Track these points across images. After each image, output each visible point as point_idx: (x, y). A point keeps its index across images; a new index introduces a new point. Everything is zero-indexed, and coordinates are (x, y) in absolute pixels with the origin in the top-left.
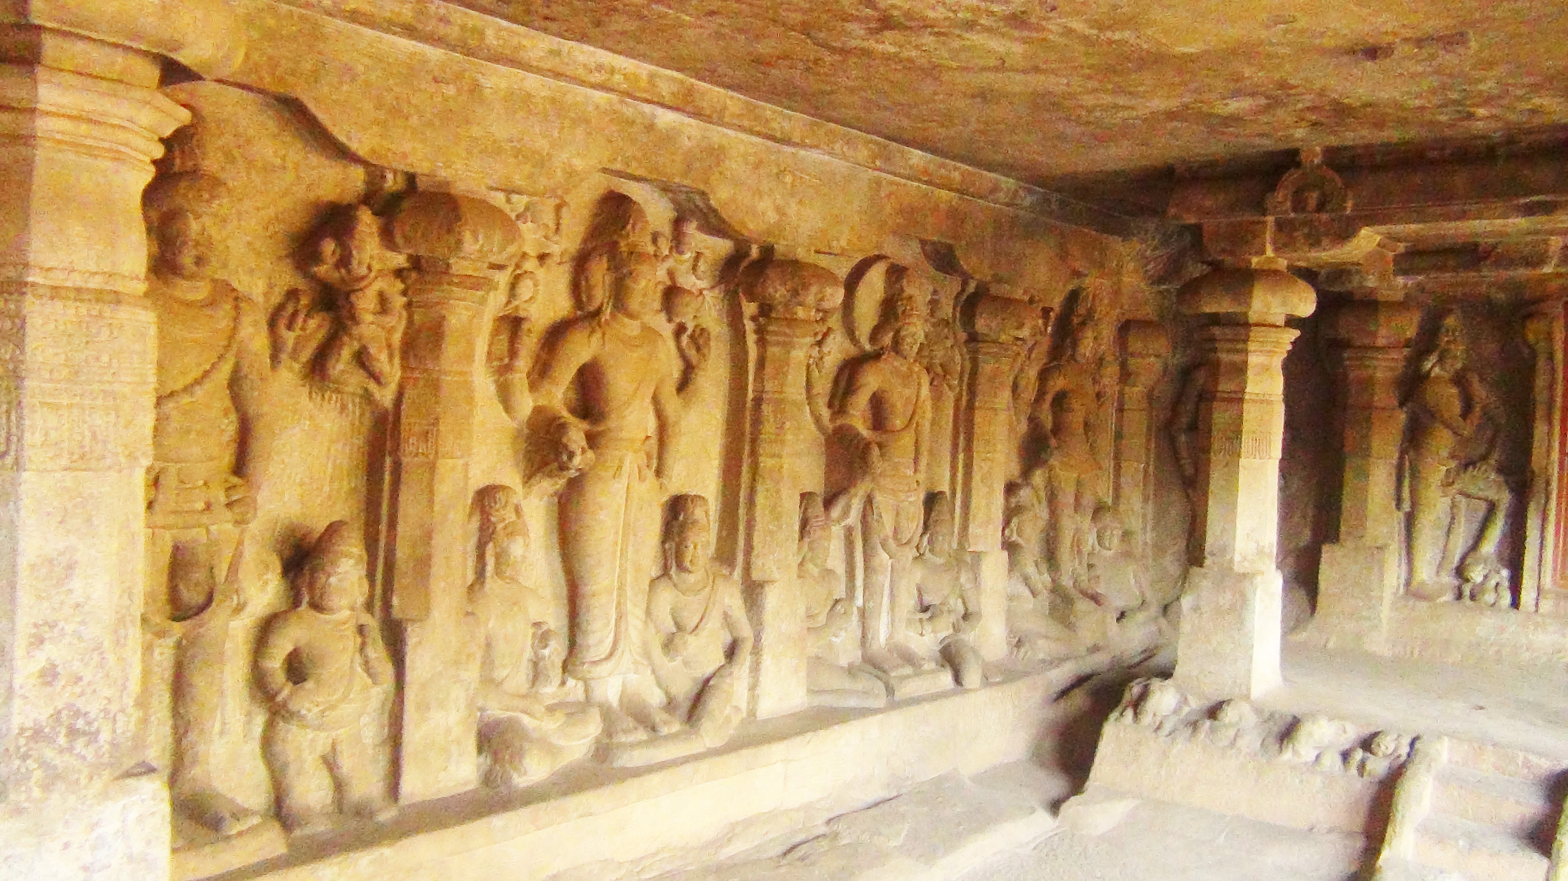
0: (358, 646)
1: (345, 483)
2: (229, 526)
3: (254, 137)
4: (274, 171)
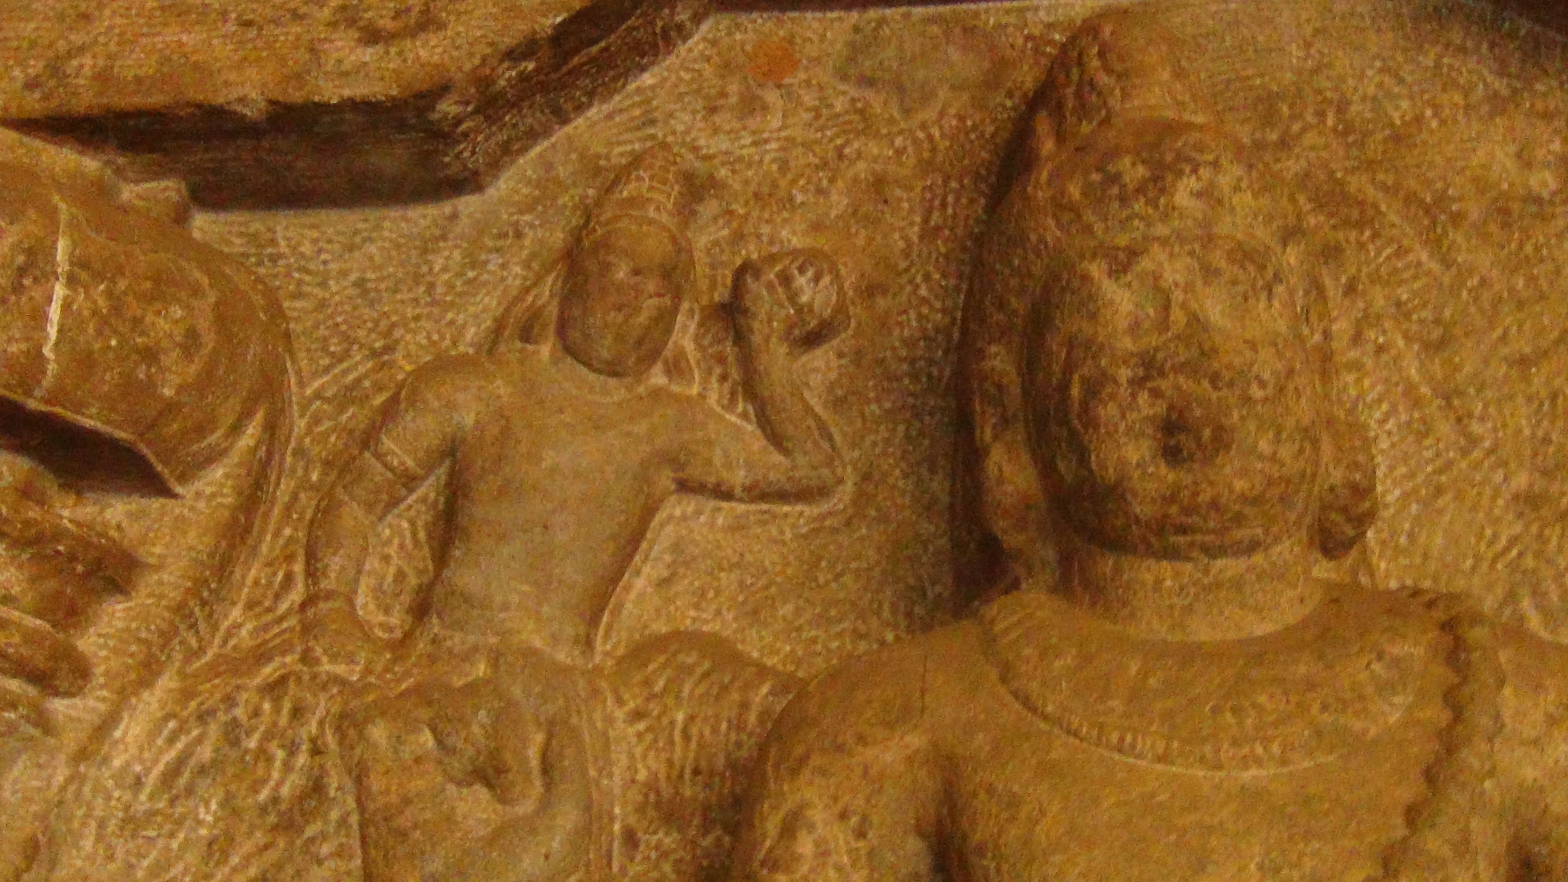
3: (1419, 119)
4: (1543, 218)
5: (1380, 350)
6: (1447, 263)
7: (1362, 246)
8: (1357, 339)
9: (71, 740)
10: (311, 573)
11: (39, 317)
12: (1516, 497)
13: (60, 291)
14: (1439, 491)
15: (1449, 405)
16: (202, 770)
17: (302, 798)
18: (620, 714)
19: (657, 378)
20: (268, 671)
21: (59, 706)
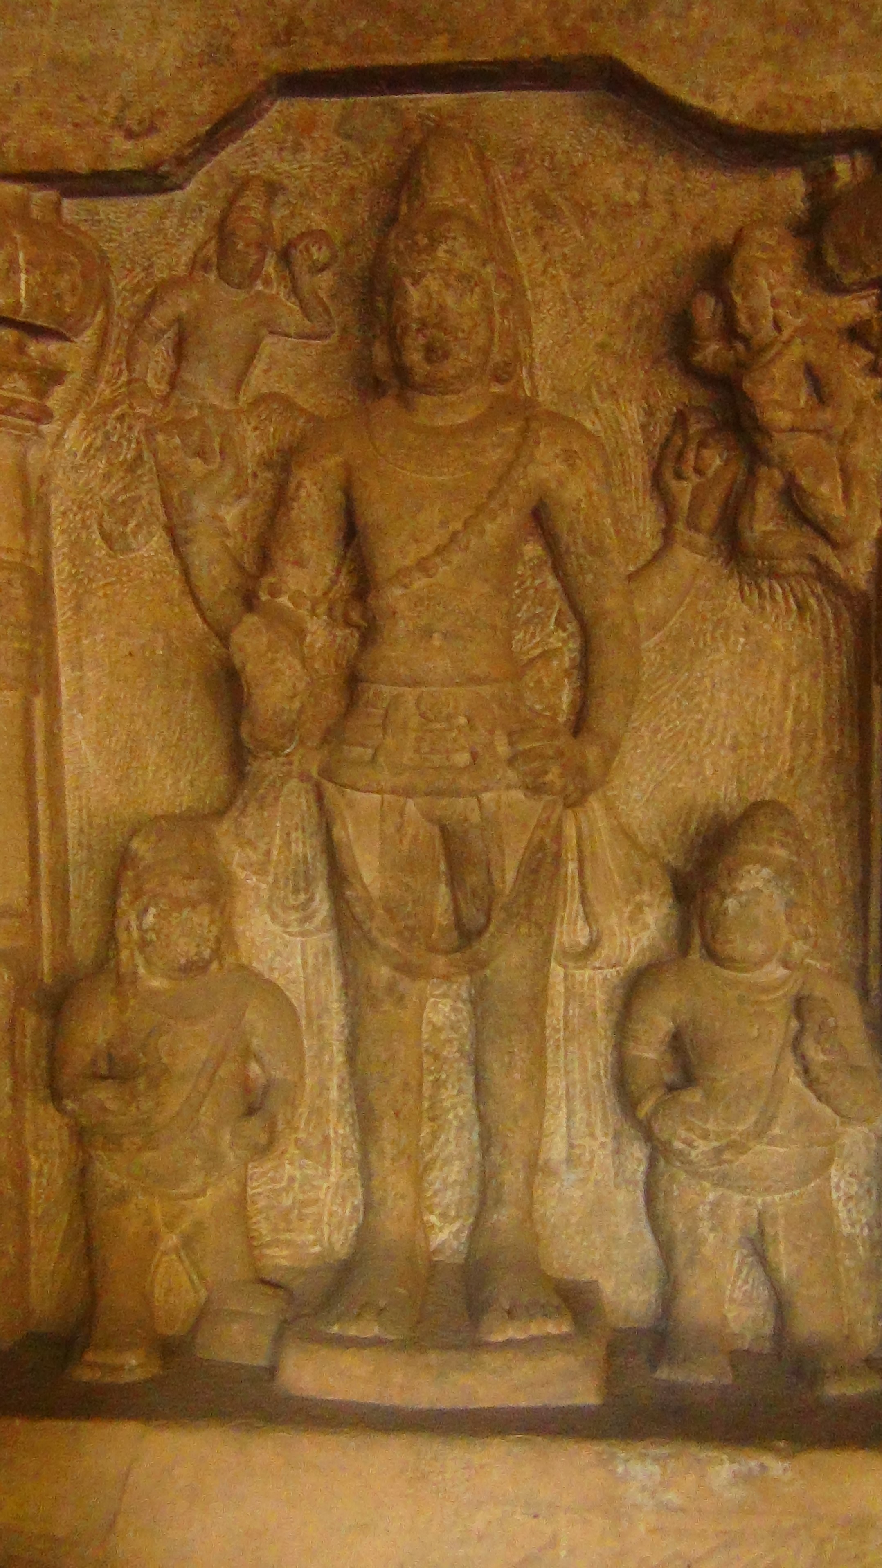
0: (792, 1034)
1: (820, 744)
2: (518, 795)
3: (585, 164)
4: (629, 215)
5: (553, 277)
6: (586, 236)
7: (552, 226)
8: (544, 272)
9: (50, 440)
10: (130, 371)
11: (17, 289)
12: (597, 345)
13: (23, 276)
14: (567, 342)
15: (577, 304)
16: (98, 450)
17: (135, 460)
18: (249, 428)
19: (259, 287)
20: (118, 411)
21: (44, 428)
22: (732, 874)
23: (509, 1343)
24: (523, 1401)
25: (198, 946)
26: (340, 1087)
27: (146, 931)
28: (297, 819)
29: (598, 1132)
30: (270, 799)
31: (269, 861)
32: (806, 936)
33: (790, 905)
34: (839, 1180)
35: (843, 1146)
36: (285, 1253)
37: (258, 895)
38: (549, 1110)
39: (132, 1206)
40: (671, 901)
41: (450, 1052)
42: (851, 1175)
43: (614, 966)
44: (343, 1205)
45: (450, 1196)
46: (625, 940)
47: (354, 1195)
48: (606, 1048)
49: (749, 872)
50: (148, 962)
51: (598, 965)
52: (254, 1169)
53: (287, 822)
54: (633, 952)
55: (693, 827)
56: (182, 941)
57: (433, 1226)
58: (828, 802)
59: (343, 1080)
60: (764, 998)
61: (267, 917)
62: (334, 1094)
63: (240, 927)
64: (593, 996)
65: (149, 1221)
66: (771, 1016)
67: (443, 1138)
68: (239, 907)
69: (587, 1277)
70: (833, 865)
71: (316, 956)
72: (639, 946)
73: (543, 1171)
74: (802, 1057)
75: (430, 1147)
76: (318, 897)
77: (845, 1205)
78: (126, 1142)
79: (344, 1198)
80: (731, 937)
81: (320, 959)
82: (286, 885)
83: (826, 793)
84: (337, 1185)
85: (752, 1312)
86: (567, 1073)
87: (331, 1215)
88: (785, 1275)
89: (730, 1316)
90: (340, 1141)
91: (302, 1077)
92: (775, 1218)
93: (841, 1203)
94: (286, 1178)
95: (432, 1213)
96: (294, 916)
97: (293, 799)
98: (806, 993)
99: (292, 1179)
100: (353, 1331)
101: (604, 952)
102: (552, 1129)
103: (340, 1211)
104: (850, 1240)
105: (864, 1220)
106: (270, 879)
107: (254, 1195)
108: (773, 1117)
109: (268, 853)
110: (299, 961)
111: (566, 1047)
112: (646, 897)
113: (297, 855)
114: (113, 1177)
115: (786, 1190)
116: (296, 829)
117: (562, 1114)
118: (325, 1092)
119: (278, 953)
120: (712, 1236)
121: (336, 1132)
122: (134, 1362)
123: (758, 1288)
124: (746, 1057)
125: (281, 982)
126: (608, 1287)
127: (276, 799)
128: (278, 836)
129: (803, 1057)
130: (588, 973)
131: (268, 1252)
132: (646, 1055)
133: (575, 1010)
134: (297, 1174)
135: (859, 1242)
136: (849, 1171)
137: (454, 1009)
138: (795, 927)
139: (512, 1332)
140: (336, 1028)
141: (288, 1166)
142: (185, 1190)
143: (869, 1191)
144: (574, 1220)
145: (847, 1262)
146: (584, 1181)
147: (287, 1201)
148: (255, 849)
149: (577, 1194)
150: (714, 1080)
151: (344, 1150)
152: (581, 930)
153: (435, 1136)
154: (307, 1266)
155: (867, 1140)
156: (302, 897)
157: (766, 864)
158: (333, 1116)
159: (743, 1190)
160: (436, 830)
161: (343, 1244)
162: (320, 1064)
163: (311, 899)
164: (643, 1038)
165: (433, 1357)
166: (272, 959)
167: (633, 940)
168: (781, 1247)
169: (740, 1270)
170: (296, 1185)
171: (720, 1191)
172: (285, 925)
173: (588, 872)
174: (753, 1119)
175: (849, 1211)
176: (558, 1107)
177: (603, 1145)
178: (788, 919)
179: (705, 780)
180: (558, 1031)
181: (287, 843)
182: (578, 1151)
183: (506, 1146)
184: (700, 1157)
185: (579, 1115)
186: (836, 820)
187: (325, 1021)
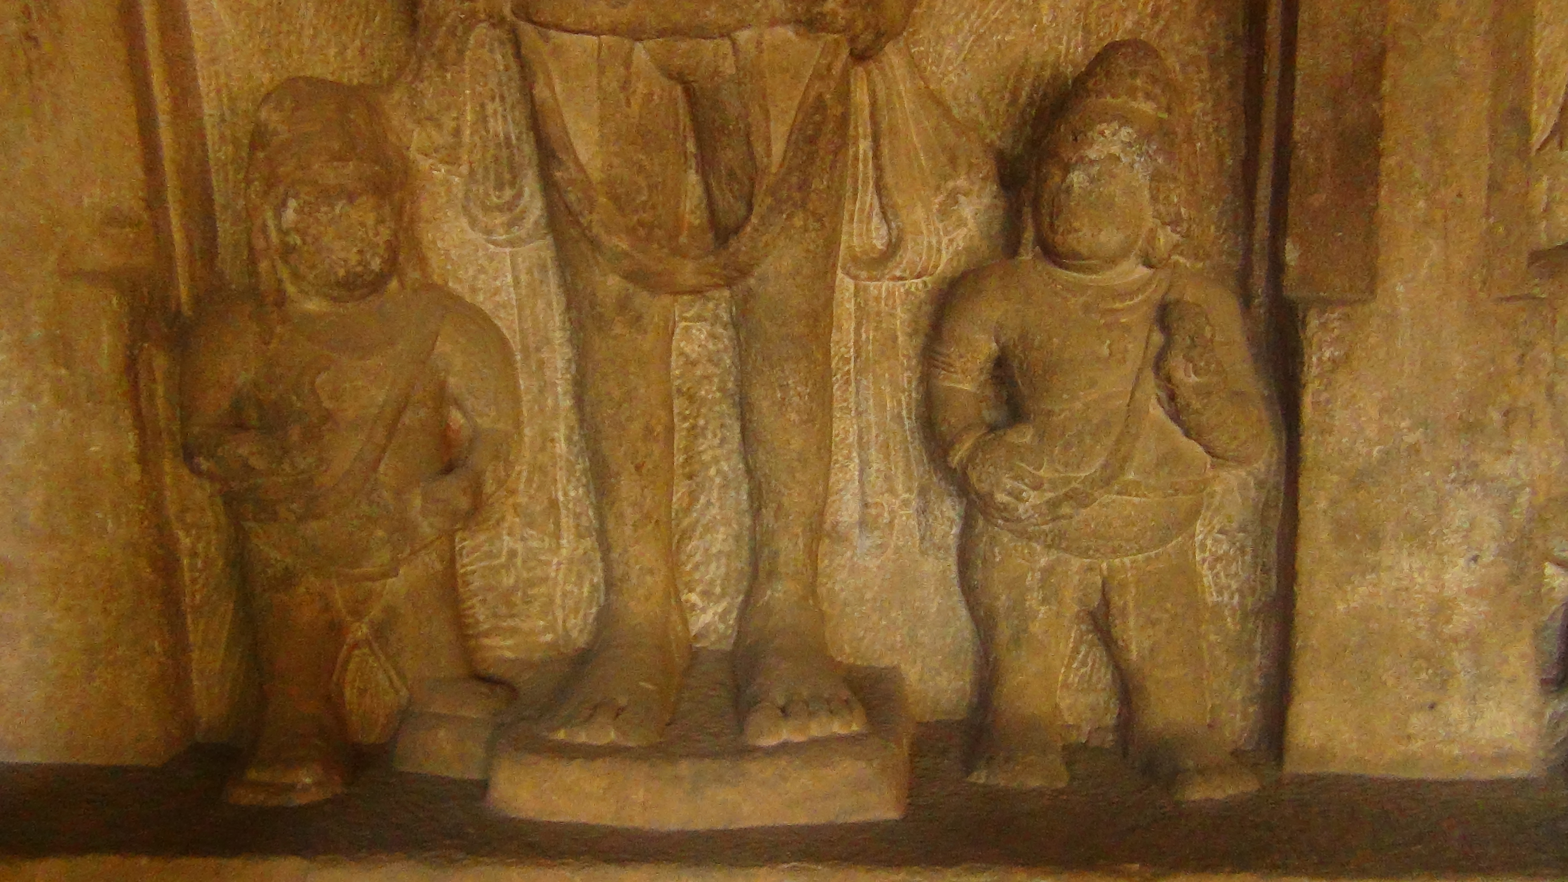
2: (786, 32)
22: (1079, 138)
23: (784, 748)
24: (800, 818)
25: (361, 252)
26: (569, 439)
27: (286, 233)
28: (493, 83)
29: (900, 488)
30: (451, 54)
31: (459, 144)
32: (1175, 222)
33: (1157, 177)
34: (1205, 538)
35: (1212, 495)
36: (509, 642)
37: (449, 191)
38: (837, 461)
39: (302, 590)
40: (995, 187)
41: (709, 391)
42: (1221, 532)
43: (918, 277)
44: (579, 584)
45: (715, 571)
46: (934, 241)
47: (593, 571)
48: (909, 382)
49: (1102, 133)
50: (296, 276)
51: (898, 273)
52: (466, 543)
53: (479, 89)
54: (945, 257)
55: (1024, 93)
56: (337, 245)
57: (693, 607)
58: (1204, 53)
59: (572, 428)
60: (1118, 305)
61: (464, 222)
62: (561, 447)
63: (428, 235)
64: (892, 315)
65: (327, 608)
66: (1126, 328)
67: (703, 500)
68: (425, 208)
69: (886, 662)
70: (1208, 139)
71: (530, 272)
72: (951, 249)
73: (829, 536)
74: (1166, 381)
75: (687, 510)
76: (527, 191)
77: (1211, 568)
78: (282, 510)
79: (580, 577)
80: (1076, 224)
81: (536, 274)
82: (486, 178)
83: (1201, 42)
84: (571, 561)
85: (1091, 698)
86: (859, 414)
87: (564, 595)
88: (1134, 655)
89: (1063, 705)
90: (571, 506)
91: (518, 425)
92: (1123, 585)
93: (1206, 565)
94: (504, 553)
95: (691, 591)
96: (500, 219)
97: (485, 53)
98: (1172, 296)
99: (513, 554)
100: (582, 737)
101: (908, 256)
102: (841, 485)
103: (576, 590)
104: (1216, 610)
105: (1234, 586)
106: (464, 169)
107: (465, 574)
108: (1126, 459)
109: (457, 132)
110: (510, 279)
111: (858, 382)
112: (962, 182)
113: (497, 135)
114: (274, 554)
115: (1140, 551)
116: (493, 99)
117: (854, 466)
118: (549, 444)
119: (482, 270)
120: (1043, 609)
121: (566, 494)
122: (308, 780)
123: (1099, 670)
124: (1093, 383)
125: (487, 307)
126: (912, 674)
127: (461, 52)
128: (468, 108)
129: (1169, 380)
130: (886, 285)
131: (486, 641)
132: (960, 386)
133: (868, 333)
134: (519, 547)
135: (1227, 613)
136: (1217, 527)
137: (713, 336)
138: (1162, 208)
139: (787, 733)
140: (560, 364)
141: (506, 538)
142: (368, 568)
143: (1242, 550)
144: (868, 596)
145: (1212, 638)
146: (882, 547)
147: (508, 581)
148: (439, 126)
149: (873, 563)
150: (1050, 413)
151: (577, 516)
152: (877, 229)
153: (693, 498)
154: (537, 656)
155: (1243, 486)
156: (508, 193)
157: (1125, 120)
158: (561, 476)
159: (1084, 553)
160: (679, 90)
161: (581, 631)
162: (542, 410)
163: (519, 195)
164: (958, 364)
165: (685, 768)
166: (475, 278)
167: (945, 241)
168: (1132, 622)
169: (1076, 650)
170: (519, 561)
171: (1054, 555)
172: (488, 232)
173: (886, 151)
174: (1099, 462)
175: (1217, 575)
176: (849, 458)
177: (906, 503)
178: (1154, 199)
179: (1042, 29)
180: (847, 361)
181: (482, 119)
182: (873, 511)
183: (780, 507)
184: (1031, 512)
185: (875, 466)
186: (1214, 78)
187: (545, 355)
